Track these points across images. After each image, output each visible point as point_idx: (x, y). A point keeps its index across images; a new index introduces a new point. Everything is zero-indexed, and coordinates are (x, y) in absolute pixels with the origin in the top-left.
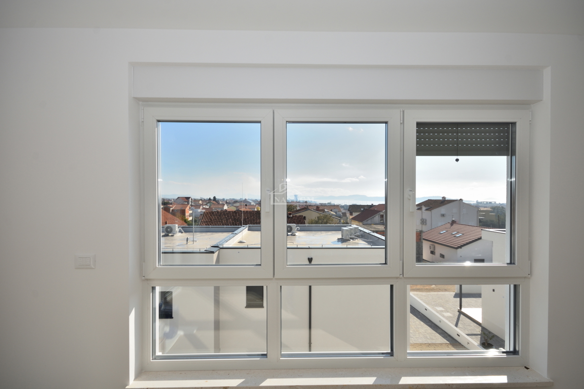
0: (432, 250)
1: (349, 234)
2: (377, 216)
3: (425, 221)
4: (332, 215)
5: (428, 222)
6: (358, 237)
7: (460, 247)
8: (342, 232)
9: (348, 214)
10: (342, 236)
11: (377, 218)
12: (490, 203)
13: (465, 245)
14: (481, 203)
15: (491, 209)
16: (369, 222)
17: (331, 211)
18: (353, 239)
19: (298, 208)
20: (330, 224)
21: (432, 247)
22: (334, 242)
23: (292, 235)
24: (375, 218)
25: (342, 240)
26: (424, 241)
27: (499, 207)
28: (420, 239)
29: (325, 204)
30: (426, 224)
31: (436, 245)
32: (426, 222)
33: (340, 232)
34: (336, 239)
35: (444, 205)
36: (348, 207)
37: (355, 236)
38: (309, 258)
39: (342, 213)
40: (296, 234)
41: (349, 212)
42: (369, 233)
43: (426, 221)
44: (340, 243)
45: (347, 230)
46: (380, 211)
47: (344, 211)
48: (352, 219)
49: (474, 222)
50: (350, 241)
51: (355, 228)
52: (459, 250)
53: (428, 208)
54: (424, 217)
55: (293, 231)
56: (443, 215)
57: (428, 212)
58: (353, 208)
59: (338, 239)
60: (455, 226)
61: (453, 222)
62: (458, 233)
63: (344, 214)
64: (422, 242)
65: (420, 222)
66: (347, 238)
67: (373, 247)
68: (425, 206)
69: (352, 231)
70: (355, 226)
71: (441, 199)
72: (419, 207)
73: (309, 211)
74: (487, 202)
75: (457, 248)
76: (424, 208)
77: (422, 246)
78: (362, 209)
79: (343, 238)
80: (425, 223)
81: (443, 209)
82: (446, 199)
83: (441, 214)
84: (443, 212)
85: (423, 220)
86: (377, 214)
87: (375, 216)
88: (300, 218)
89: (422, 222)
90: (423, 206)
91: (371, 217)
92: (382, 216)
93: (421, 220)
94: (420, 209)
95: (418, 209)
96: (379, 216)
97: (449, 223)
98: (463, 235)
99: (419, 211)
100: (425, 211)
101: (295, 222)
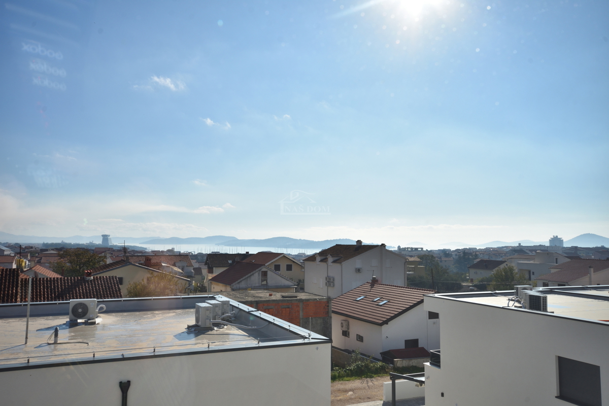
0: (345, 329)
1: (211, 316)
2: (257, 274)
3: (332, 280)
4: (176, 273)
5: (337, 282)
6: (230, 321)
7: (386, 322)
8: (197, 313)
9: (205, 271)
10: (197, 320)
11: (256, 278)
12: (416, 249)
13: (392, 318)
14: (404, 249)
15: (419, 260)
16: (243, 285)
17: (174, 265)
18: (218, 325)
19: (109, 261)
21: (344, 325)
22: (180, 334)
23: (86, 323)
24: (253, 278)
25: (196, 330)
26: (334, 316)
27: (428, 256)
28: (328, 313)
29: (162, 252)
30: (334, 286)
31: (351, 320)
32: (333, 282)
33: (193, 310)
34: (183, 328)
35: (359, 254)
36: (205, 258)
37: (223, 319)
38: (121, 383)
39: (194, 269)
40: (98, 320)
41: (206, 267)
42: (249, 313)
43: (334, 280)
44: (192, 335)
45: (207, 309)
46: (261, 265)
47: (196, 265)
48: (214, 279)
49: (401, 281)
50: (212, 329)
51: (224, 303)
52: (385, 327)
53: (336, 259)
54: (331, 274)
55: (89, 315)
56: (358, 270)
57: (337, 265)
58: (214, 259)
59: (189, 327)
60: (377, 288)
61: (374, 282)
62: (381, 299)
63: (198, 271)
64: (331, 317)
65: (325, 281)
66: (208, 325)
67: (262, 344)
68: (332, 256)
69: (217, 309)
70: (222, 298)
71: (355, 244)
72: (323, 258)
73: (131, 266)
74: (412, 248)
75: (381, 325)
76: (330, 259)
77: (331, 325)
78: (230, 262)
79: (200, 324)
80: (332, 284)
81: (357, 261)
82: (362, 244)
83: (356, 269)
84: (358, 266)
85: (330, 279)
86: (257, 270)
87: (253, 274)
88: (111, 284)
89: (328, 282)
90: (329, 255)
91: (247, 276)
92: (265, 274)
93: (326, 279)
94: (324, 260)
95: (322, 261)
96: (259, 274)
97: (367, 283)
98: (389, 302)
99: (323, 264)
100: (332, 264)
101: (99, 289)
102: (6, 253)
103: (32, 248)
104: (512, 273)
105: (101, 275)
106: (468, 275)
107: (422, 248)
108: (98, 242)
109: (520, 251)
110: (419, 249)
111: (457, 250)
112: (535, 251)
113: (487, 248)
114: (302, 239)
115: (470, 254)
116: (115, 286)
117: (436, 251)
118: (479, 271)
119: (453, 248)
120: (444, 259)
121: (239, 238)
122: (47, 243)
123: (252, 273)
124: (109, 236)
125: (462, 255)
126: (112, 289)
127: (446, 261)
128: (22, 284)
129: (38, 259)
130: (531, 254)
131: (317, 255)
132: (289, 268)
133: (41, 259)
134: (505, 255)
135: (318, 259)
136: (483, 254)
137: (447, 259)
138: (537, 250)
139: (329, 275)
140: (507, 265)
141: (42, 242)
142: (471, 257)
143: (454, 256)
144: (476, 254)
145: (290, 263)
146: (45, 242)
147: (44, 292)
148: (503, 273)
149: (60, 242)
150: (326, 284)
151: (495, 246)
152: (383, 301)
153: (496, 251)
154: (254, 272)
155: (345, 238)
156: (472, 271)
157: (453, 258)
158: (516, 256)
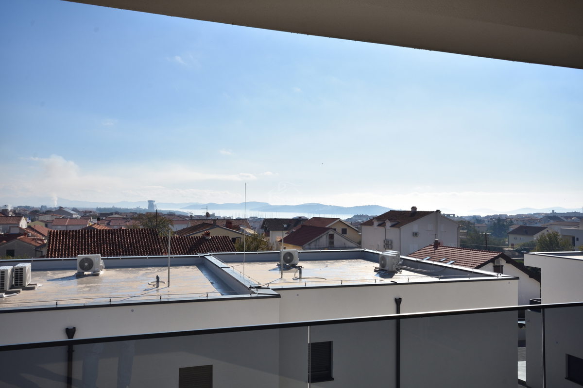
1: (395, 263)
2: (325, 237)
3: (390, 243)
5: (395, 245)
11: (324, 239)
20: (263, 250)
24: (321, 239)
30: (392, 248)
35: (415, 219)
38: (396, 299)
41: (263, 230)
43: (392, 242)
46: (329, 229)
48: (283, 241)
49: (454, 244)
50: (396, 273)
53: (393, 223)
54: (389, 237)
56: (415, 234)
57: (396, 230)
58: (270, 224)
61: (437, 244)
65: (383, 244)
66: (394, 269)
68: (390, 221)
71: (410, 210)
72: (380, 222)
76: (388, 224)
79: (386, 269)
80: (390, 246)
81: (414, 226)
82: (418, 210)
83: (413, 233)
84: (415, 230)
85: (388, 242)
86: (325, 233)
87: (322, 237)
88: (226, 242)
89: (386, 244)
90: (387, 220)
91: (316, 238)
92: (332, 236)
93: (384, 241)
94: (382, 225)
95: (379, 225)
96: (326, 236)
97: (430, 245)
98: (455, 262)
99: (381, 229)
100: (390, 228)
101: (218, 246)
102: (74, 216)
103: (91, 212)
104: (556, 239)
105: (195, 235)
106: (507, 240)
107: (454, 215)
108: (145, 207)
109: (554, 218)
110: (451, 216)
111: (488, 217)
112: (571, 217)
113: (518, 215)
114: (332, 205)
115: (504, 220)
116: (230, 244)
117: (466, 217)
118: (519, 237)
119: (483, 215)
120: (477, 225)
121: (272, 204)
122: (100, 208)
123: (320, 236)
124: (154, 201)
125: (496, 222)
126: (228, 246)
127: (479, 227)
128: (162, 241)
129: (107, 222)
130: (566, 220)
131: (375, 220)
132: (344, 231)
133: (110, 222)
134: (540, 222)
135: (376, 223)
136: (517, 221)
137: (478, 225)
138: (572, 217)
139: (387, 238)
140: (547, 231)
141: (96, 207)
142: (505, 223)
143: (487, 223)
144: (511, 221)
145: (345, 227)
146: (98, 207)
147: (178, 248)
148: (547, 239)
149: (110, 206)
150: (384, 246)
151: (526, 213)
152: (450, 261)
153: (529, 217)
154: (323, 234)
155: (374, 205)
156: (511, 237)
157: (486, 224)
158: (552, 222)
